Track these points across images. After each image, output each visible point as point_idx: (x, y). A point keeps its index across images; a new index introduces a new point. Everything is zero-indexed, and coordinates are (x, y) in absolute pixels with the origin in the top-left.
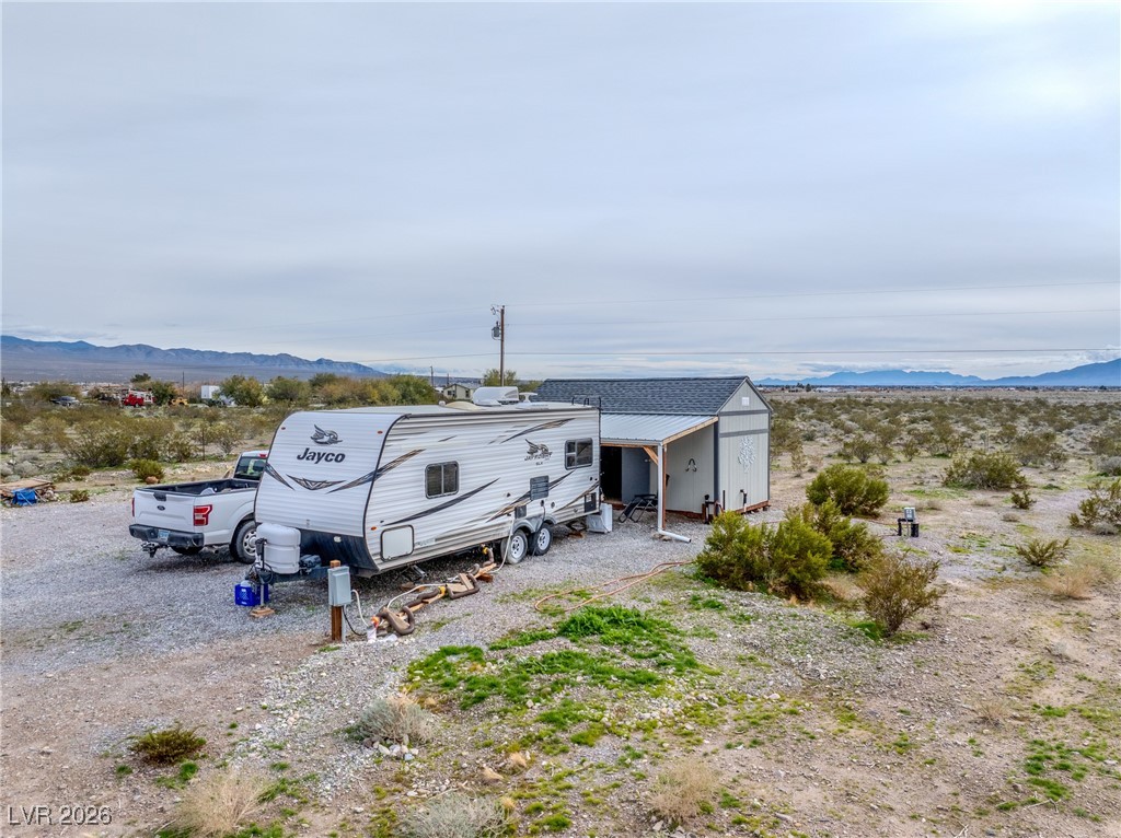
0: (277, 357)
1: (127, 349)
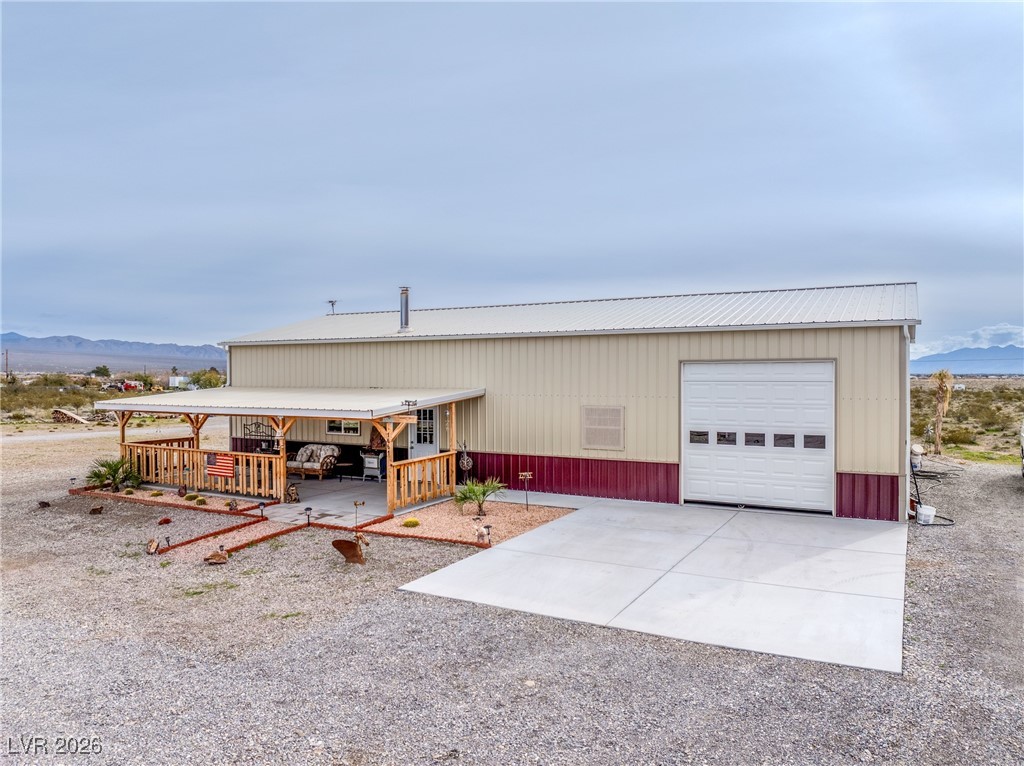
0: (202, 348)
1: (58, 340)
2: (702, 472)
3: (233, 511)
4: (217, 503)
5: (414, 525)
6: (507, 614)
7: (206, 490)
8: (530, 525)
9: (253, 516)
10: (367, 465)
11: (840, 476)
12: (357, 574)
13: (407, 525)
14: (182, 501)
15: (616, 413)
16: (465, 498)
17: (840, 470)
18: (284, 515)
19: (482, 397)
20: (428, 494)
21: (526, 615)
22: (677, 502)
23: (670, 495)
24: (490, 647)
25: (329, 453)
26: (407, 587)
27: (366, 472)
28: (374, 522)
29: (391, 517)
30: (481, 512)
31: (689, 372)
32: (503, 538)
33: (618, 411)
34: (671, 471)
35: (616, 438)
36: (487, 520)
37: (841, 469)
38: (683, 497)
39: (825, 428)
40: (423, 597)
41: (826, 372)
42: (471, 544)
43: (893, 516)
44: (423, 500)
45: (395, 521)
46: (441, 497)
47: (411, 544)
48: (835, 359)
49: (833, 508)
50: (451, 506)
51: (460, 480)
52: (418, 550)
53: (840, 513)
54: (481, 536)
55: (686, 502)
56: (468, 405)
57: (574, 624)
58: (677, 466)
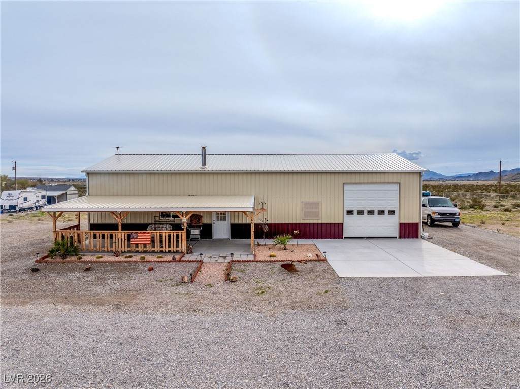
2: (352, 226)
10: (192, 233)
11: (401, 224)
15: (317, 204)
17: (400, 222)
22: (342, 238)
23: (339, 236)
30: (286, 249)
31: (347, 187)
34: (340, 226)
35: (317, 215)
39: (395, 207)
41: (396, 187)
43: (417, 237)
48: (399, 183)
49: (398, 236)
55: (345, 238)
58: (343, 224)
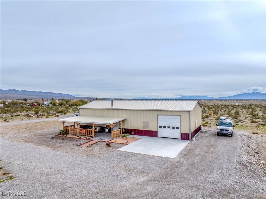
2: (161, 133)
3: (87, 139)
4: (83, 137)
5: (116, 141)
6: (131, 153)
7: (80, 135)
8: (134, 141)
9: (90, 140)
10: (106, 130)
11: (181, 133)
12: (110, 148)
13: (115, 141)
14: (76, 137)
15: (148, 123)
16: (124, 137)
18: (95, 140)
19: (126, 119)
20: (118, 136)
21: (133, 153)
22: (157, 137)
23: (156, 136)
24: (129, 156)
25: (99, 128)
26: (117, 150)
27: (106, 132)
28: (110, 141)
29: (112, 140)
30: (126, 139)
31: (159, 117)
32: (130, 143)
33: (148, 122)
34: (156, 132)
35: (148, 127)
36: (127, 140)
37: (182, 132)
38: (158, 137)
39: (179, 126)
40: (120, 151)
41: (179, 117)
42: (125, 144)
43: (189, 140)
44: (117, 137)
45: (113, 140)
46: (120, 136)
47: (116, 144)
48: (180, 116)
49: (180, 138)
50: (121, 138)
51: (122, 133)
52: (118, 145)
53: (181, 139)
54: (127, 143)
55: (159, 137)
56: (124, 121)
57: (139, 154)
58: (157, 131)
